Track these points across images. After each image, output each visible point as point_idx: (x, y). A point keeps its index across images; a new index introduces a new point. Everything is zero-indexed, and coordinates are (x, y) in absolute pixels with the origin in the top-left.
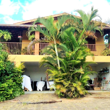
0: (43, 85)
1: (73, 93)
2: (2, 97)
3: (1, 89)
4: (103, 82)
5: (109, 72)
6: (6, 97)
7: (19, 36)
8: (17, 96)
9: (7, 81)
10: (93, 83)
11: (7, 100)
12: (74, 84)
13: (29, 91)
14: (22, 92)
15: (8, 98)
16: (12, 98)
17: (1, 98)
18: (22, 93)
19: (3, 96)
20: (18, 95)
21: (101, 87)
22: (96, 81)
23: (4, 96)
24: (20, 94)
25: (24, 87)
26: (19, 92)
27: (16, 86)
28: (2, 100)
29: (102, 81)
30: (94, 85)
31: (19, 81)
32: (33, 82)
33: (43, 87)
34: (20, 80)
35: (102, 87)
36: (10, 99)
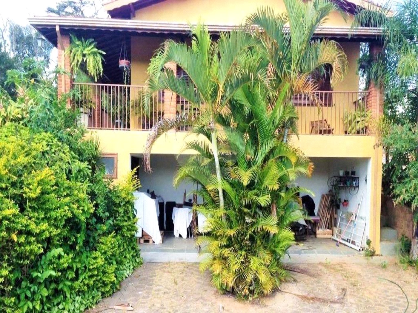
0: (189, 220)
1: (250, 286)
2: (95, 293)
3: (91, 274)
4: (341, 214)
5: (358, 187)
6: (103, 290)
7: (122, 59)
8: (126, 277)
9: (101, 240)
10: (316, 211)
11: (105, 297)
12: (254, 263)
13: (153, 242)
14: (137, 260)
15: (108, 292)
16: (116, 288)
17: (93, 298)
18: (138, 263)
19: (95, 290)
20: (128, 272)
21: (334, 228)
22: (325, 206)
23: (98, 289)
24: (132, 267)
25: (142, 231)
26: (131, 262)
27: (124, 246)
28: (95, 301)
29: (338, 211)
30: (319, 218)
31: (129, 230)
32: (165, 203)
33: (188, 226)
34: (130, 225)
35: (336, 230)
36: (110, 295)
